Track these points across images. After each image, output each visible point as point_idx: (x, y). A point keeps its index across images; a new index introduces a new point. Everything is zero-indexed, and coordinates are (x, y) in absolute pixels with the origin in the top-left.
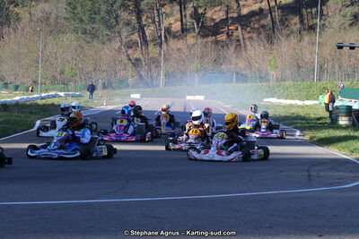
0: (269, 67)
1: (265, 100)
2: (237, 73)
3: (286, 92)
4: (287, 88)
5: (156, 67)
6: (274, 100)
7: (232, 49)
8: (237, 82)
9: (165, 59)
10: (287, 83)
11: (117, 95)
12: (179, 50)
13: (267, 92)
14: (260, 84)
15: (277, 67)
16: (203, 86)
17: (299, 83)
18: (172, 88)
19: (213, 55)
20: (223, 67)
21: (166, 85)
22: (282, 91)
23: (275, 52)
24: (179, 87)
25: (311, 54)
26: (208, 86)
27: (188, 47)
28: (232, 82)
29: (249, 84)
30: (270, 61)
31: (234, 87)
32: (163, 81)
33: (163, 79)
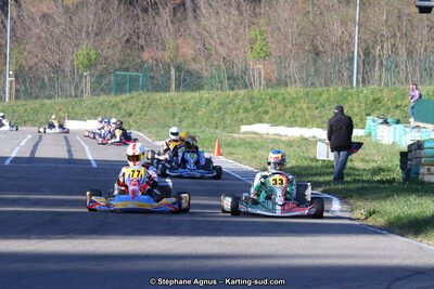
0: (250, 55)
1: (244, 128)
2: (178, 69)
3: (290, 110)
4: (292, 103)
6: (263, 129)
7: (166, 14)
8: (178, 88)
9: (16, 39)
10: (292, 90)
12: (45, 16)
13: (246, 110)
14: (232, 93)
15: (268, 55)
16: (102, 98)
17: (320, 89)
18: (32, 104)
19: (123, 28)
20: (145, 55)
21: (17, 98)
22: (280, 108)
23: (262, 22)
24: (47, 102)
25: (344, 24)
26: (113, 98)
27: (66, 9)
28: (167, 89)
29: (205, 94)
30: (253, 41)
31: (172, 100)
32: (11, 88)
33: (11, 82)
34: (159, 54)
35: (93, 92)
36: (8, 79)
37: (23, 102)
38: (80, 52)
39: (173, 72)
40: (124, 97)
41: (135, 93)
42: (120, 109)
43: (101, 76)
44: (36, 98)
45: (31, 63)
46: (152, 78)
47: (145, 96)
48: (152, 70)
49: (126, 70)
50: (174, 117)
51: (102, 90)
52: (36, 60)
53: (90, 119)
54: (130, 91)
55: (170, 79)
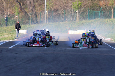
5: (40, 5)
11: (5, 31)
16: (84, 21)
18: (55, 24)
21: (49, 21)
24: (61, 23)
26: (88, 21)
28: (110, 17)
31: (112, 22)
32: (46, 18)
33: (46, 15)
34: (106, 3)
35: (80, 19)
36: (45, 14)
37: (51, 23)
38: (74, 3)
39: (112, 10)
40: (92, 20)
41: (97, 19)
42: (91, 26)
43: (83, 12)
44: (57, 22)
45: (55, 7)
46: (104, 13)
47: (101, 20)
48: (104, 10)
49: (93, 10)
50: (113, 29)
51: (84, 18)
52: (56, 6)
53: (78, 30)
54: (95, 18)
55: (111, 13)
